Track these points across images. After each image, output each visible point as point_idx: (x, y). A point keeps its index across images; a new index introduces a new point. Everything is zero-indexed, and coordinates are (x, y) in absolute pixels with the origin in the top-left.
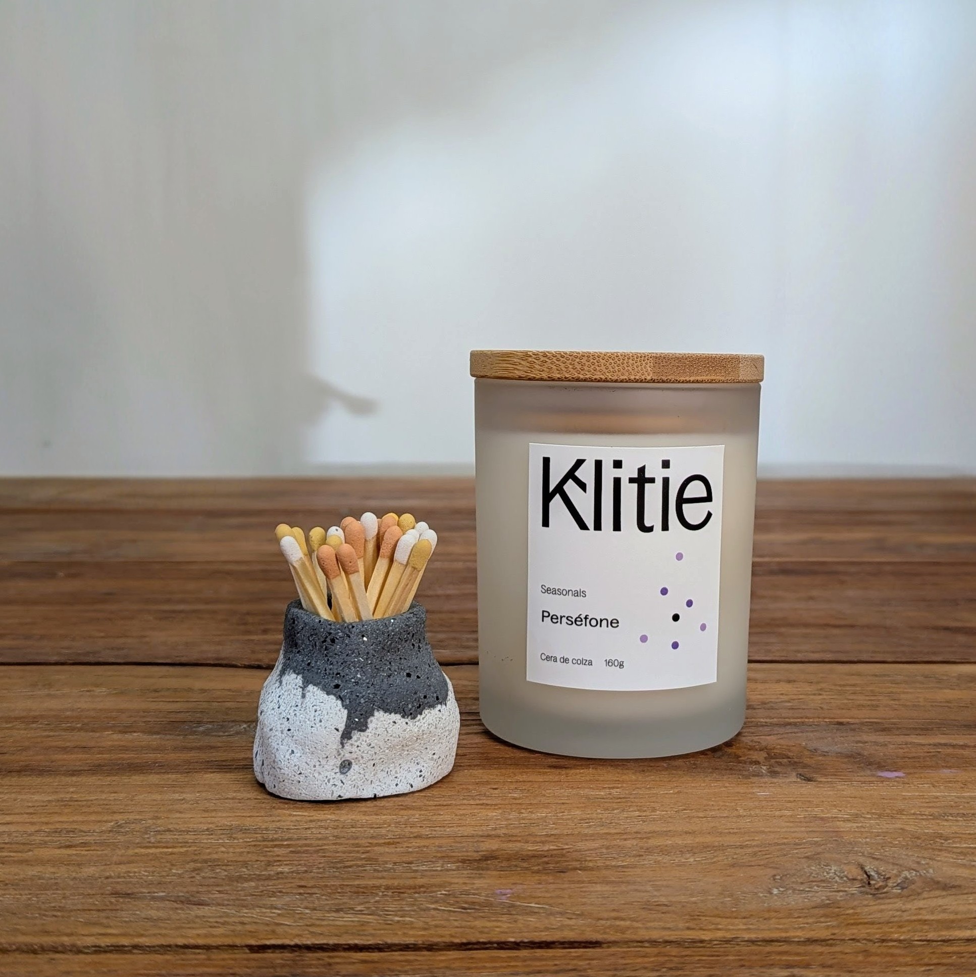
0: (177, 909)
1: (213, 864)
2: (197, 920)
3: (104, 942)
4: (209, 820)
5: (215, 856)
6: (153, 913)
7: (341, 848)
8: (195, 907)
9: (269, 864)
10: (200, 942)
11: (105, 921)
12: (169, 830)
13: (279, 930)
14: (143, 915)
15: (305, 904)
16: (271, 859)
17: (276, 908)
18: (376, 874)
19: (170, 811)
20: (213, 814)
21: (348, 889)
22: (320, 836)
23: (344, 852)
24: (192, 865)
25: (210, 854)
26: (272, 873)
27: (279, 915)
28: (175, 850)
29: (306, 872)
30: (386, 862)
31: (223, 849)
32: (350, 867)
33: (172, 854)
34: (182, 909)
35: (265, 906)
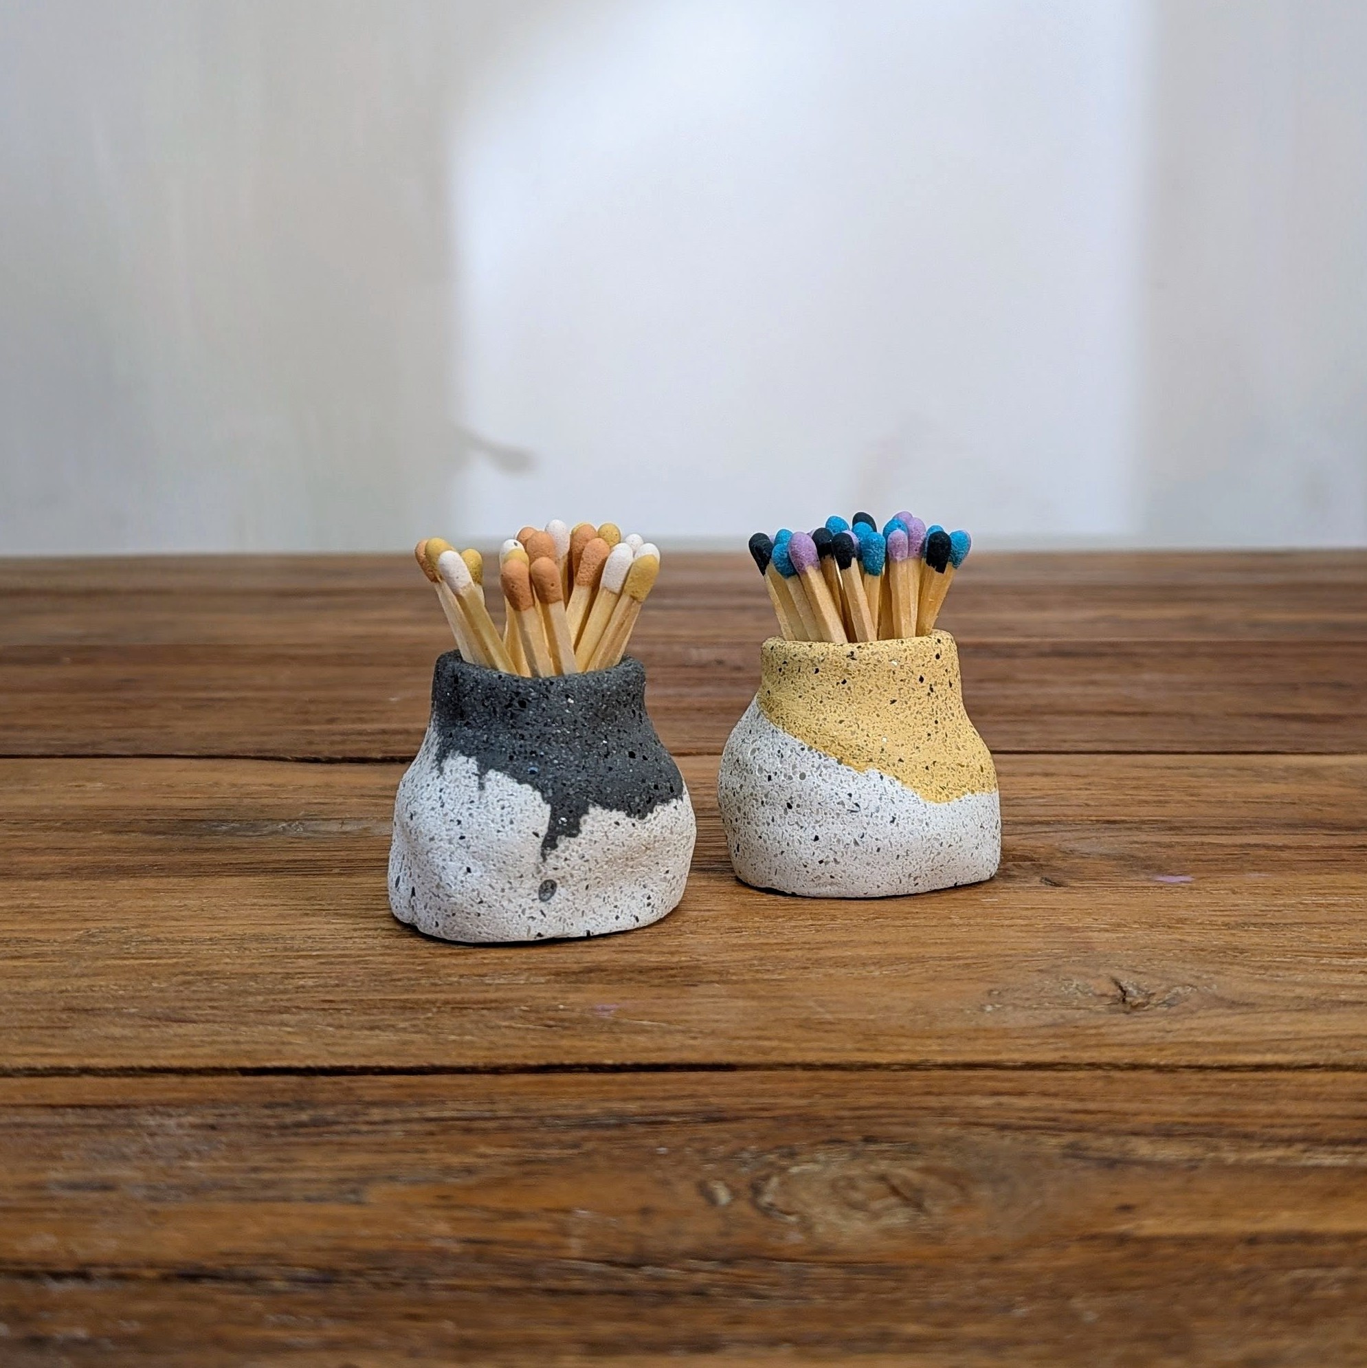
0: (150, 1026)
1: (210, 977)
2: (177, 1039)
3: (41, 1063)
4: (216, 928)
5: (216, 968)
6: (117, 1032)
7: (391, 959)
8: (175, 1025)
9: (288, 976)
10: (176, 1063)
11: (48, 1040)
12: (158, 940)
13: (287, 1050)
14: (102, 1033)
15: (329, 1020)
16: (291, 971)
17: (286, 1025)
18: (433, 988)
19: (164, 919)
20: (221, 922)
21: (392, 1004)
22: (364, 946)
23: (394, 964)
24: (181, 978)
25: (209, 964)
26: (290, 987)
27: (289, 1033)
28: (161, 961)
29: (337, 985)
30: (449, 975)
31: (228, 960)
32: (399, 980)
33: (156, 965)
34: (157, 1026)
35: (272, 1024)
